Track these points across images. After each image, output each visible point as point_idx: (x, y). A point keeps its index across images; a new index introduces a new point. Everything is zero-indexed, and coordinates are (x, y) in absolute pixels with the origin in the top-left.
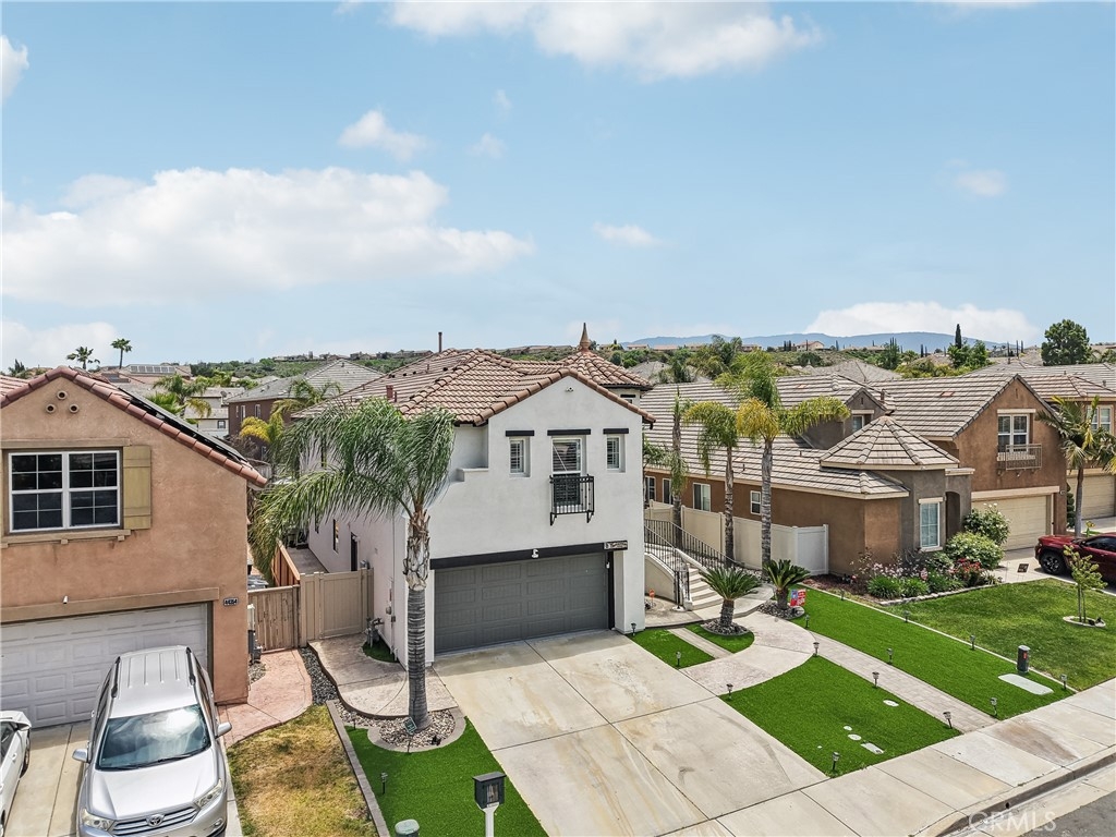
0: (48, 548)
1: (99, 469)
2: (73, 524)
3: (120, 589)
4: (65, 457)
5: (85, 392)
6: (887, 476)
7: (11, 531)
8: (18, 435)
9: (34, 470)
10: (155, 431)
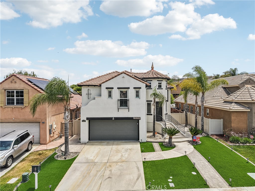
0: (11, 109)
1: (20, 93)
2: (16, 104)
3: (23, 118)
4: (15, 91)
5: (17, 78)
6: (243, 104)
7: (6, 105)
8: (7, 87)
9: (10, 94)
10: (29, 86)
